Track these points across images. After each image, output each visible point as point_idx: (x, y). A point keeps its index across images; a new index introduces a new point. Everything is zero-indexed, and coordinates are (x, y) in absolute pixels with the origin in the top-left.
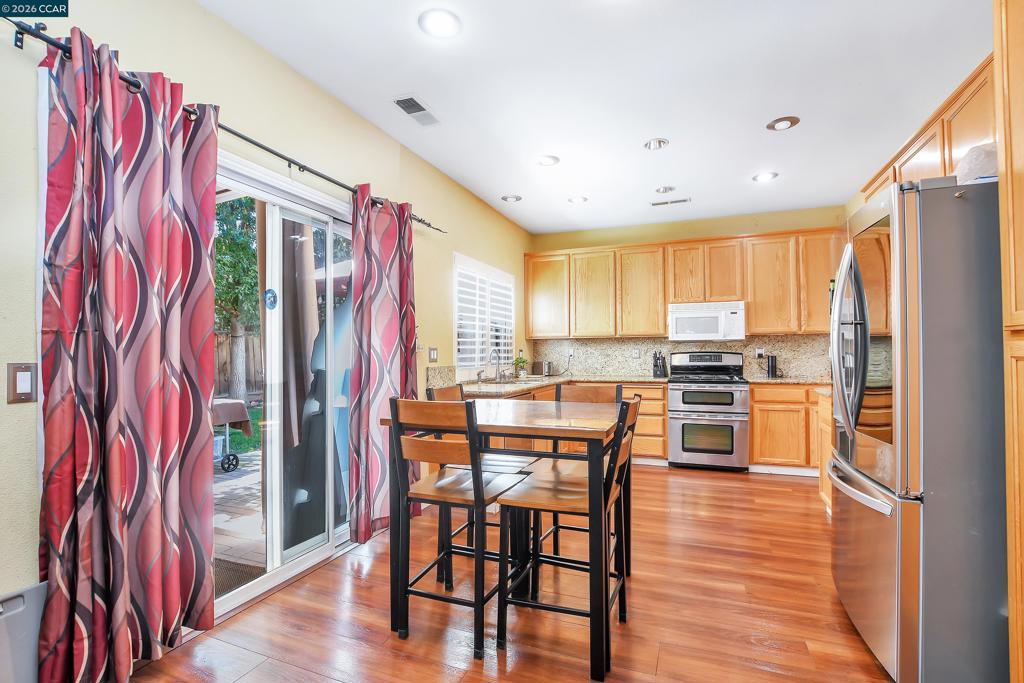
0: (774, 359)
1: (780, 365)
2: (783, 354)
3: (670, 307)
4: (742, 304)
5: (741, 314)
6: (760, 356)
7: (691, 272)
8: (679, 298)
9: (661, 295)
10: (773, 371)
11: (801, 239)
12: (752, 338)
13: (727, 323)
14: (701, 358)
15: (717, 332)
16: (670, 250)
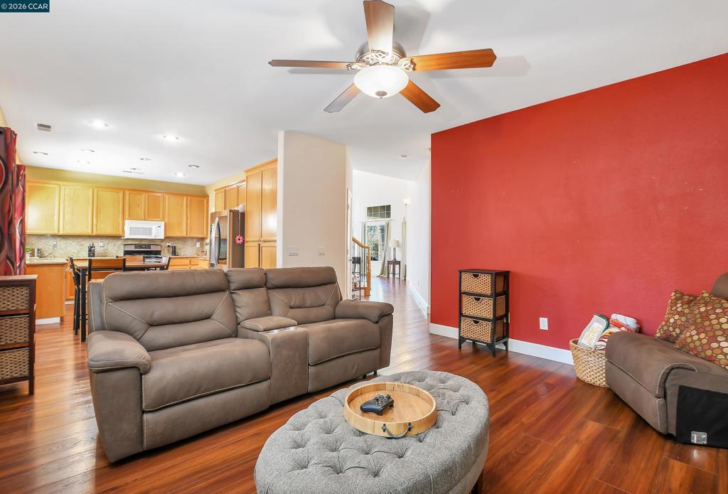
0: (175, 247)
1: (177, 251)
2: (178, 245)
3: (126, 222)
4: (163, 223)
5: (163, 227)
6: (169, 246)
7: (138, 205)
8: (131, 217)
9: (121, 215)
10: (174, 253)
11: (189, 198)
12: (167, 238)
13: (156, 230)
14: (141, 247)
15: (151, 234)
16: (127, 193)
